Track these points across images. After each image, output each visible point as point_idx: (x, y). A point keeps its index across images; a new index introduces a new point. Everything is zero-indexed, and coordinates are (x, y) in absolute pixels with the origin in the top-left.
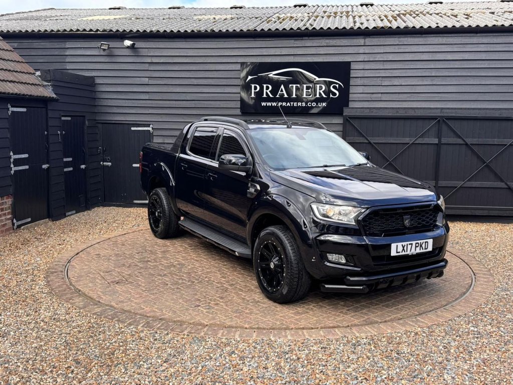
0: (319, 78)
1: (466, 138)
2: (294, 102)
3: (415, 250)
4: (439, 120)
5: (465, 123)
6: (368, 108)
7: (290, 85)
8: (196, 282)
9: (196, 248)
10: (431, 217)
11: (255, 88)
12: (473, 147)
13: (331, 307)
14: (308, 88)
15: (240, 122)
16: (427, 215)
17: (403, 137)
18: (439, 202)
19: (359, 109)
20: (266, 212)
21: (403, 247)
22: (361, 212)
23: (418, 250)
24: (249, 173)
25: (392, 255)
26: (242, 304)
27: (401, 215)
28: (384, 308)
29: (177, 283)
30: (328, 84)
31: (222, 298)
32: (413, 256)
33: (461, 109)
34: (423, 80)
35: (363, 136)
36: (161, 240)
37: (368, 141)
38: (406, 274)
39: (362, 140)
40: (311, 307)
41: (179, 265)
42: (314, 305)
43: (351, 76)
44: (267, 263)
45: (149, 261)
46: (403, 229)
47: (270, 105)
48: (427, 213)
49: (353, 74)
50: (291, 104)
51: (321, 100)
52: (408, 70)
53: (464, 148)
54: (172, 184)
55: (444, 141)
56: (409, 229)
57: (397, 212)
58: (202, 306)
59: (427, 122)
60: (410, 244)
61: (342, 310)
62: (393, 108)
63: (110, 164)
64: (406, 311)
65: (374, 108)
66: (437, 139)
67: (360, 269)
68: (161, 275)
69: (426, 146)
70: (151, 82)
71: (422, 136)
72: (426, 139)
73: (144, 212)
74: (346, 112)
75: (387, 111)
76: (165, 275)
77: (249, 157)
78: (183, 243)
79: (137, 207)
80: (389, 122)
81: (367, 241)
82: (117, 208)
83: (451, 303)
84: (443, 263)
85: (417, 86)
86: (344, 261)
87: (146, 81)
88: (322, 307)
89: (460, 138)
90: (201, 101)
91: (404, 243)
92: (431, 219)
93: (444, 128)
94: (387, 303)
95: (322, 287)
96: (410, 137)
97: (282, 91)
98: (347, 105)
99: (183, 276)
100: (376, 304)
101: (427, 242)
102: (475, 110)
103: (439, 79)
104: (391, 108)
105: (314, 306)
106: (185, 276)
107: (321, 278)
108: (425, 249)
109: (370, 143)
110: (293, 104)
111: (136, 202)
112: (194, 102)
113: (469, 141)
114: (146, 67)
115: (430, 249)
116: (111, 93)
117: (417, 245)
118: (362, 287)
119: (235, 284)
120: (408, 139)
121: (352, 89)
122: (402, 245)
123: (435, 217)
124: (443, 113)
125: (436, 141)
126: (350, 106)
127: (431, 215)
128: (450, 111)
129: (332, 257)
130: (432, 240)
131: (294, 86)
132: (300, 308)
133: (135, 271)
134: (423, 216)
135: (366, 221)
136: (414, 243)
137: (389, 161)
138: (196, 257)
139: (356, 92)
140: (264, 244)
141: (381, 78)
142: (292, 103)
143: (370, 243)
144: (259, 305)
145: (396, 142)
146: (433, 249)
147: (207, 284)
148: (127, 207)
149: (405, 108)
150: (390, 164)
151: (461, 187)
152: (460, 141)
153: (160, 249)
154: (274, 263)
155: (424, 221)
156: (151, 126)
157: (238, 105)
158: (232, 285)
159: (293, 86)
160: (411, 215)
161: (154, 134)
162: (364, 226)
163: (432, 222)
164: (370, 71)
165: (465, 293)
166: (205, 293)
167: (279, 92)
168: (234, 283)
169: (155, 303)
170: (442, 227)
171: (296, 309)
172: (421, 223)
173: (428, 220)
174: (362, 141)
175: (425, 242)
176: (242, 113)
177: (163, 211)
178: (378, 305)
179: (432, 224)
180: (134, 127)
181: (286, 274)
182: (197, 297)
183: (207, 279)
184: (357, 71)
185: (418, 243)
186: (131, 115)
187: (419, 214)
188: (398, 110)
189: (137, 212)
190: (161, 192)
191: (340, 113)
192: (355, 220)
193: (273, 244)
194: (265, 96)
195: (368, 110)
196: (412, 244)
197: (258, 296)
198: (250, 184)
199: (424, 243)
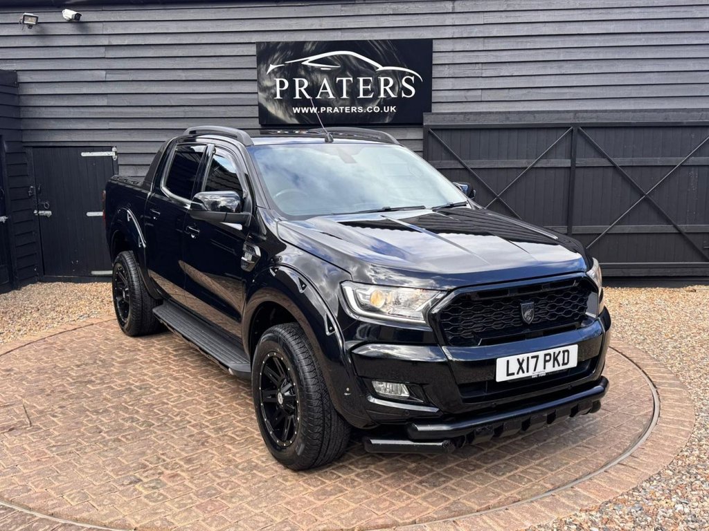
0: (383, 66)
1: (614, 157)
2: (345, 106)
3: (545, 368)
4: (572, 130)
5: (612, 133)
6: (462, 113)
7: (338, 79)
8: (156, 424)
9: (186, 352)
10: (575, 302)
11: (282, 84)
12: (625, 172)
13: (391, 474)
14: (366, 82)
15: (238, 133)
16: (568, 299)
17: (517, 159)
18: (591, 273)
19: (448, 116)
20: (268, 298)
21: (521, 364)
22: (436, 300)
23: (550, 368)
24: (246, 225)
25: (499, 379)
26: (221, 474)
27: (516, 302)
28: (489, 474)
29: (119, 429)
30: (398, 76)
31: (189, 461)
32: (539, 379)
33: (606, 111)
34: (545, 68)
35: (456, 159)
36: (131, 339)
37: (464, 165)
38: (528, 414)
39: (453, 164)
40: (352, 476)
41: (141, 389)
42: (359, 471)
43: (434, 63)
44: (272, 392)
45: (90, 382)
46: (521, 329)
47: (307, 112)
48: (568, 295)
49: (437, 59)
50: (339, 110)
51: (388, 101)
52: (522, 52)
53: (610, 173)
54: (142, 245)
55: (579, 162)
56: (532, 326)
57: (508, 295)
58: (145, 480)
59: (553, 133)
60: (533, 357)
61: (408, 483)
62: (500, 112)
63: (49, 213)
64: (530, 481)
65: (471, 113)
66: (570, 160)
67: (436, 410)
68: (97, 412)
69: (552, 171)
70: (110, 77)
71: (546, 156)
72: (552, 160)
73: (106, 289)
74: (428, 120)
75: (493, 117)
76: (106, 411)
77: (247, 195)
78: (166, 344)
79: (98, 282)
80: (495, 134)
81: (448, 353)
82: (65, 284)
83: (615, 458)
84: (599, 388)
85: (536, 77)
86: (406, 394)
87: (102, 75)
88: (372, 475)
89: (604, 158)
90: (194, 108)
91: (521, 357)
92: (575, 306)
93: (580, 142)
94: (496, 463)
95: (366, 444)
96: (527, 158)
97: (325, 88)
98: (429, 110)
99: (137, 412)
100: (477, 467)
101: (568, 351)
102: (626, 113)
103: (571, 65)
104: (497, 113)
105: (358, 475)
106: (141, 411)
107: (364, 427)
108: (564, 364)
109: (466, 169)
110: (344, 110)
111: (95, 273)
112: (182, 109)
113: (618, 161)
114: (101, 52)
115: (573, 363)
116: (45, 98)
117: (548, 358)
118: (441, 444)
119: (224, 428)
120: (524, 161)
121: (436, 85)
122: (518, 360)
123: (584, 301)
124: (578, 118)
125: (568, 163)
126: (433, 112)
127: (574, 298)
128: (589, 115)
129: (383, 387)
130: (576, 346)
131: (344, 80)
132: (330, 479)
133: (55, 402)
134: (560, 301)
135: (448, 316)
136: (541, 354)
137: (496, 196)
138: (178, 372)
139: (442, 88)
140: (266, 359)
141: (480, 65)
142: (342, 108)
143: (454, 359)
144: (254, 476)
145: (506, 166)
146: (579, 363)
147: (174, 428)
148: (81, 282)
149: (519, 112)
150: (498, 201)
151: (606, 234)
152: (604, 162)
153: (120, 357)
154: (283, 395)
155: (561, 310)
156: (114, 149)
157: (255, 112)
158: (221, 429)
159: (342, 80)
160: (536, 301)
161: (119, 163)
162: (443, 326)
163: (576, 311)
164: (462, 54)
165: (640, 436)
166: (163, 449)
167: (321, 91)
168: (225, 424)
169: (56, 478)
170: (598, 320)
171: (323, 483)
172: (555, 315)
173: (569, 308)
174: (453, 167)
175: (564, 352)
176: (262, 125)
177: (132, 291)
178: (480, 467)
179: (576, 315)
180: (85, 151)
181: (301, 419)
182: (142, 460)
183: (178, 418)
184: (443, 54)
185: (549, 354)
186: (80, 132)
187: (551, 298)
188: (509, 115)
189: (96, 291)
190: (127, 257)
191: (418, 124)
192: (425, 316)
193: (280, 360)
194: (297, 97)
195: (462, 116)
196: (537, 357)
197: (260, 454)
198: (245, 246)
199: (561, 354)
